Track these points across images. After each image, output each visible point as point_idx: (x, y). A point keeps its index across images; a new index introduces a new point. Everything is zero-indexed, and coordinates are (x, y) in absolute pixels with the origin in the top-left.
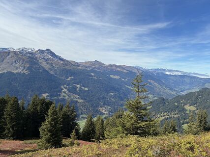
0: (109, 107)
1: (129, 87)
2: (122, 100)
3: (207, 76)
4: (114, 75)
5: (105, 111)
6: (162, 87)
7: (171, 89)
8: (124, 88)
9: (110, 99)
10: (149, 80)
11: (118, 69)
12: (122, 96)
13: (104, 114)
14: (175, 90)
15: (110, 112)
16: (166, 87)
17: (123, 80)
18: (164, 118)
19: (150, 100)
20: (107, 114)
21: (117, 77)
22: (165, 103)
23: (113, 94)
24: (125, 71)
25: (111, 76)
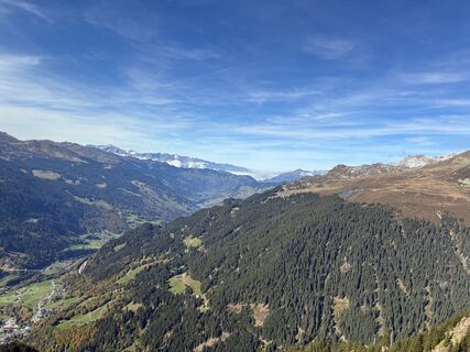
0: (23, 255)
1: (83, 200)
2: (63, 232)
3: (247, 170)
4: (44, 170)
5: (12, 266)
6: (161, 197)
7: (179, 200)
8: (69, 204)
9: (26, 234)
10: (133, 182)
11: (58, 155)
12: (63, 223)
13: (7, 274)
14: (186, 202)
15: (24, 266)
16: (169, 196)
17: (70, 182)
18: (143, 267)
19: (130, 226)
20: (15, 273)
21: (51, 176)
22: (151, 235)
23: (35, 221)
24: (75, 159)
25: (36, 173)
